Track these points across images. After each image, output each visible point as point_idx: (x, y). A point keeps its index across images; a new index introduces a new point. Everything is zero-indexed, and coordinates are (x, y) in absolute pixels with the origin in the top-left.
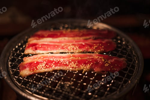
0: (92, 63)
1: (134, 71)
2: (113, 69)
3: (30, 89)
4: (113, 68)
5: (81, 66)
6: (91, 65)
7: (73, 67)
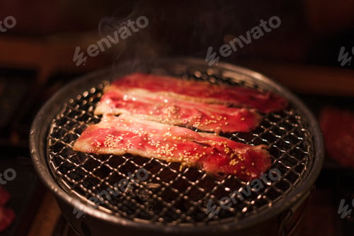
0: (204, 153)
1: (289, 187)
2: (243, 173)
3: (69, 179)
4: (244, 170)
5: (180, 154)
6: (201, 156)
7: (163, 154)
